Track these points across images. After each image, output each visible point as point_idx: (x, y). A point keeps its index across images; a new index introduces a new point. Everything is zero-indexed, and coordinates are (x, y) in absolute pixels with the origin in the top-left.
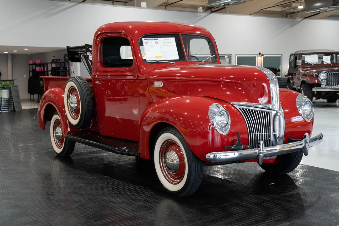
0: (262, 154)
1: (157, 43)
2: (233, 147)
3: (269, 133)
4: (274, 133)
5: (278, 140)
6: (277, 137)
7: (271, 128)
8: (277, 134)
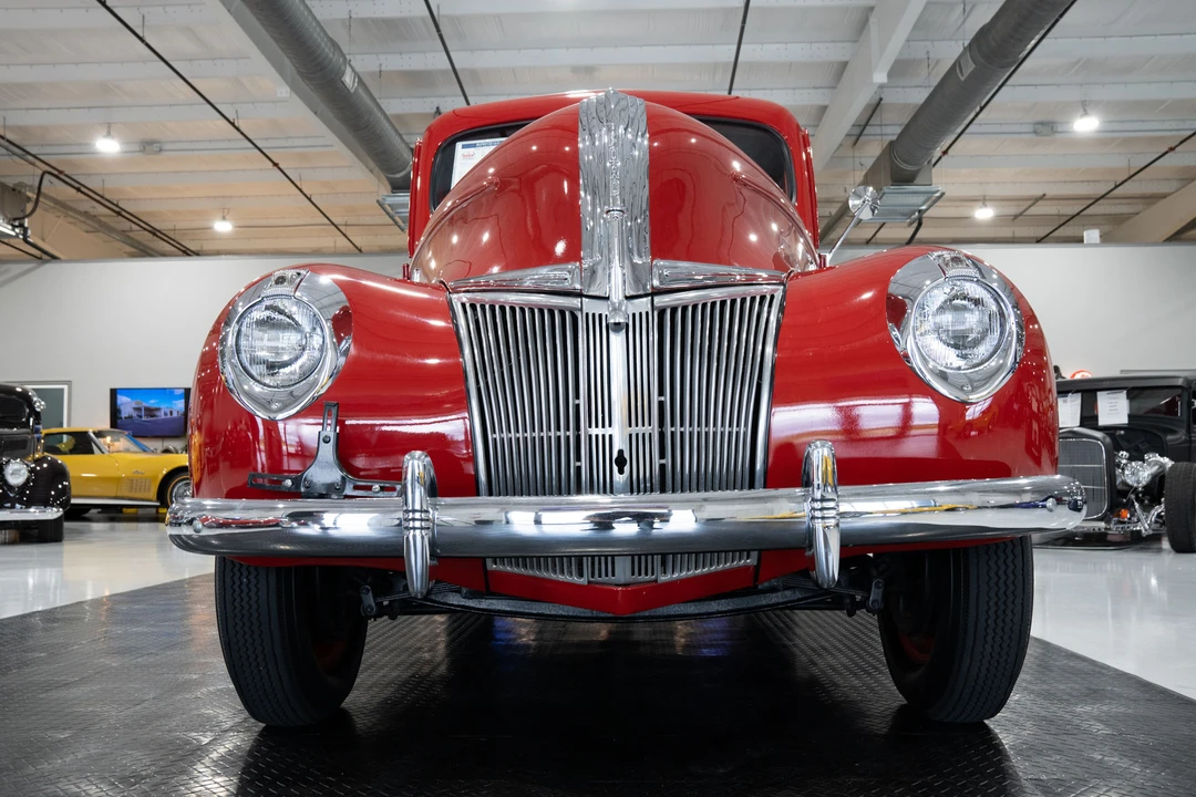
3: (571, 433)
4: (594, 431)
5: (621, 472)
6: (615, 455)
7: (582, 402)
8: (611, 436)
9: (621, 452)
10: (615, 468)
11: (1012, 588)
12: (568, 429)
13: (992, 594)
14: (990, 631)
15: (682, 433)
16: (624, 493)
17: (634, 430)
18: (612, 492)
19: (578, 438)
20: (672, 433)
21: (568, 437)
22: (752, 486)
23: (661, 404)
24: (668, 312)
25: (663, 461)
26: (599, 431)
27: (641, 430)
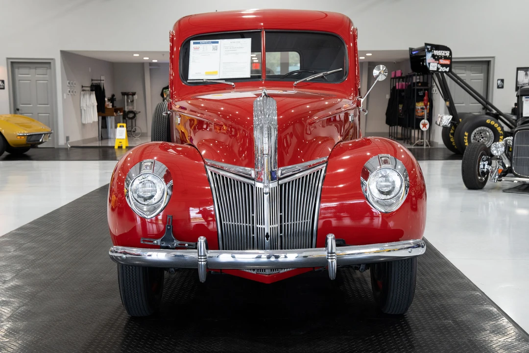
0: (204, 261)
1: (215, 49)
2: (155, 242)
3: (251, 225)
4: (258, 226)
5: (267, 240)
6: (265, 234)
7: (255, 215)
8: (264, 228)
9: (267, 233)
10: (266, 238)
11: (407, 270)
12: (250, 224)
13: (400, 272)
14: (399, 285)
15: (288, 225)
16: (269, 249)
17: (272, 226)
18: (264, 249)
19: (253, 227)
20: (285, 225)
21: (250, 226)
22: (311, 247)
23: (281, 216)
24: (284, 185)
25: (281, 234)
26: (260, 226)
27: (274, 226)
